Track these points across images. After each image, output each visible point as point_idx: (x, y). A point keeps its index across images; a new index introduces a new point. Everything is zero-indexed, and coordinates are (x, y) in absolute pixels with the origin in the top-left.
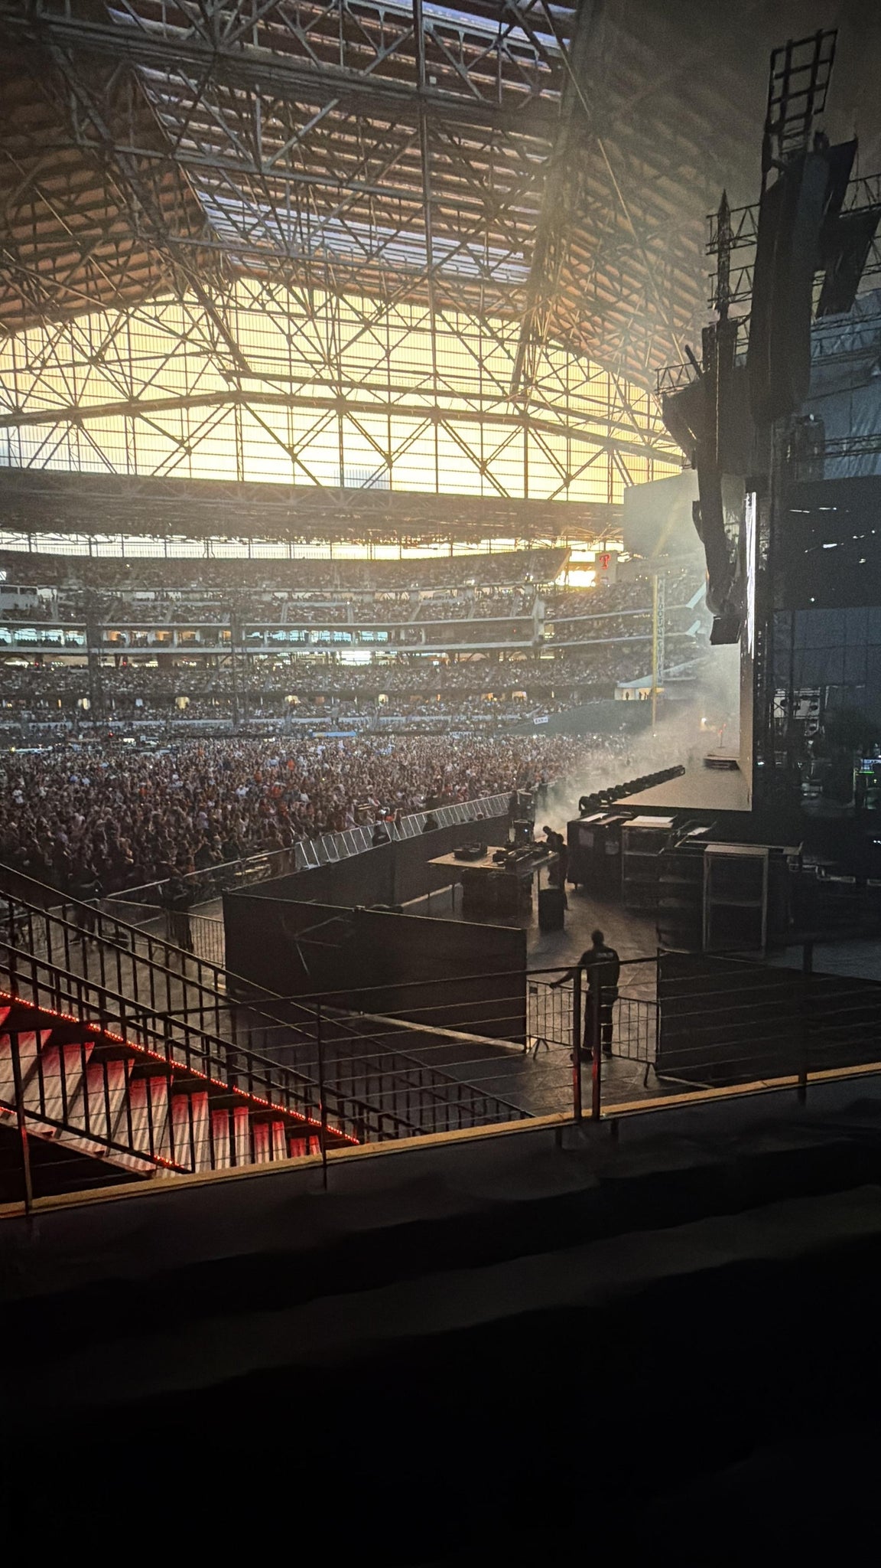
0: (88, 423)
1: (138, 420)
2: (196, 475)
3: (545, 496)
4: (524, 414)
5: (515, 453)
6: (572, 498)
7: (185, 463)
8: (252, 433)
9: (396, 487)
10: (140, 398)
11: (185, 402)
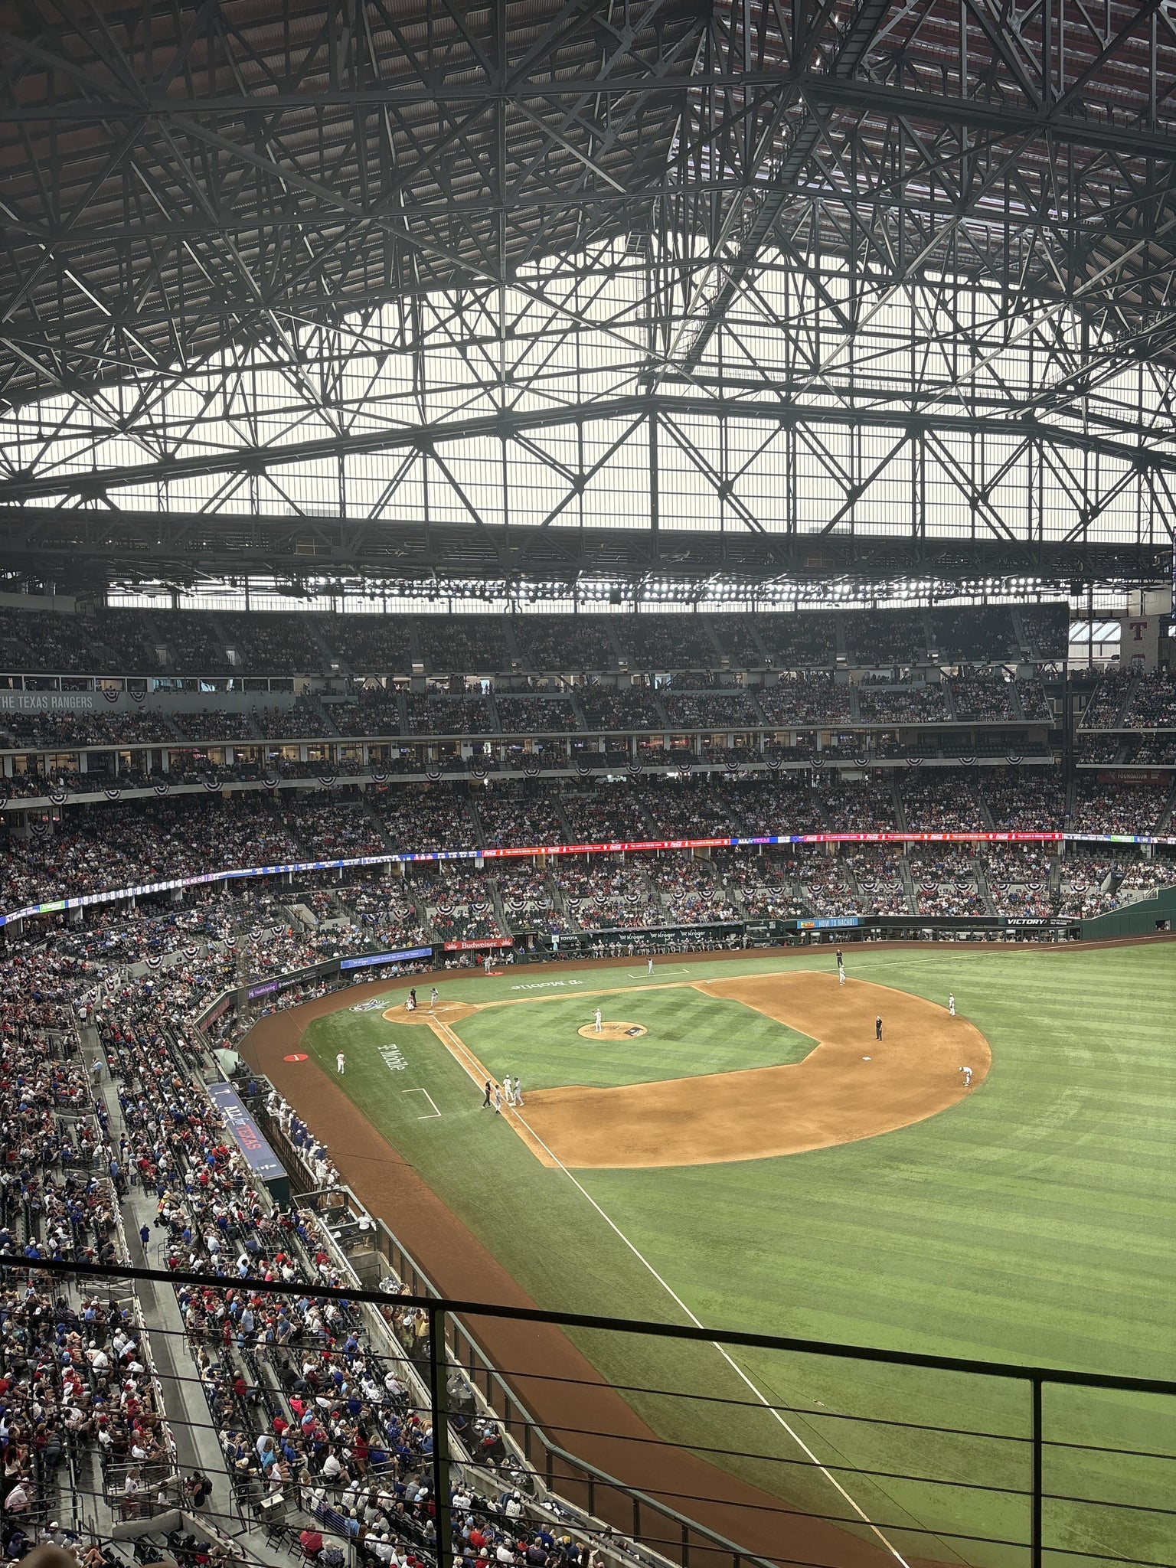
0: (440, 447)
1: (510, 443)
2: (590, 522)
3: (1058, 537)
4: (1029, 418)
5: (1018, 475)
6: (1092, 538)
7: (574, 504)
8: (670, 457)
9: (860, 530)
10: (516, 409)
11: (579, 413)
